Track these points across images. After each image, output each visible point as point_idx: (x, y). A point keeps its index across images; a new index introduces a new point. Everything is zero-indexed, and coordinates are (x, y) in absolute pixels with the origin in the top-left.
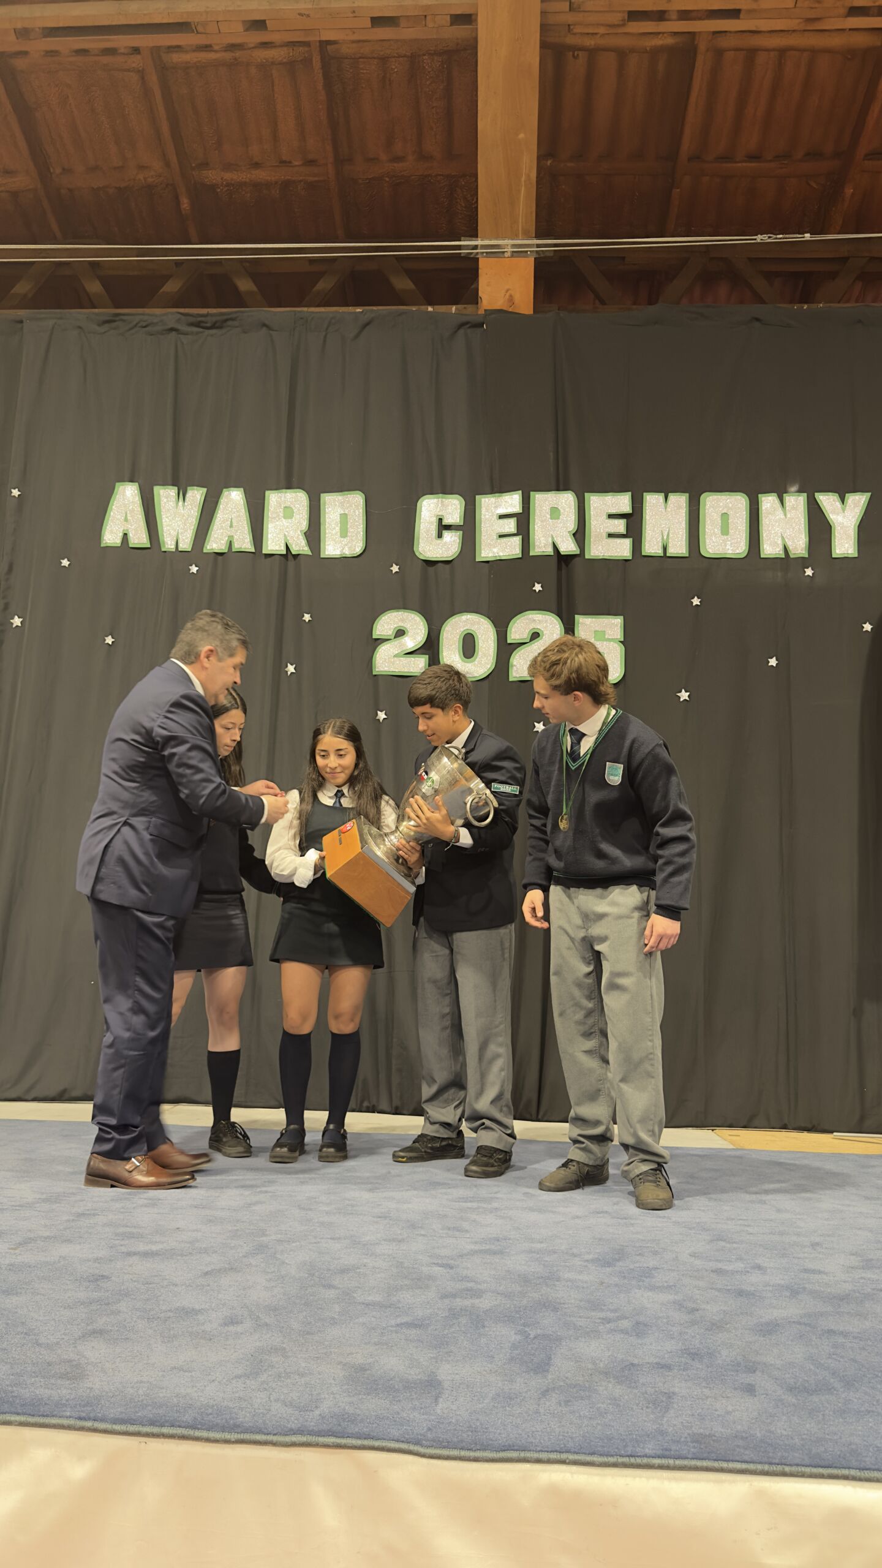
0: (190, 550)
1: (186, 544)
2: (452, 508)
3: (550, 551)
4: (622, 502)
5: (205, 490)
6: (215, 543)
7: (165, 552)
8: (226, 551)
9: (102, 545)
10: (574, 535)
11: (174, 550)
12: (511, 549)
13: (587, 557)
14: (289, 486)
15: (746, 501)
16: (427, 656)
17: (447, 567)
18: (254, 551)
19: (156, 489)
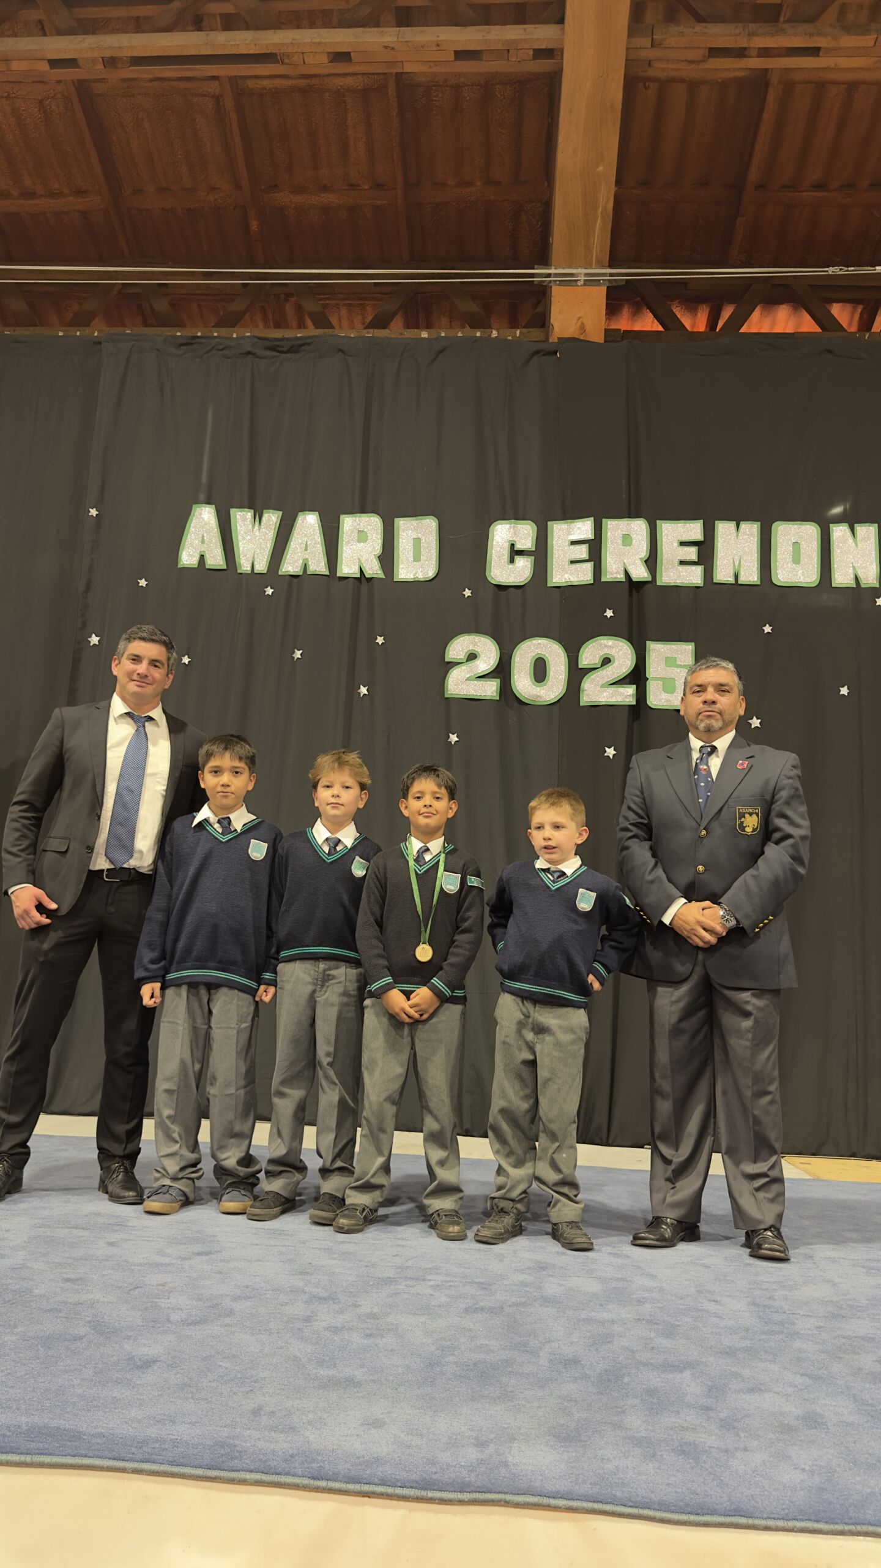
0: (265, 572)
1: (261, 567)
2: (524, 533)
3: (621, 577)
4: (694, 530)
5: (280, 513)
6: (290, 566)
7: (241, 574)
8: (301, 574)
9: (179, 566)
10: (646, 561)
11: (250, 572)
12: (583, 575)
13: (658, 584)
14: (363, 511)
15: (817, 529)
16: (499, 680)
17: (520, 591)
18: (327, 573)
19: (233, 511)
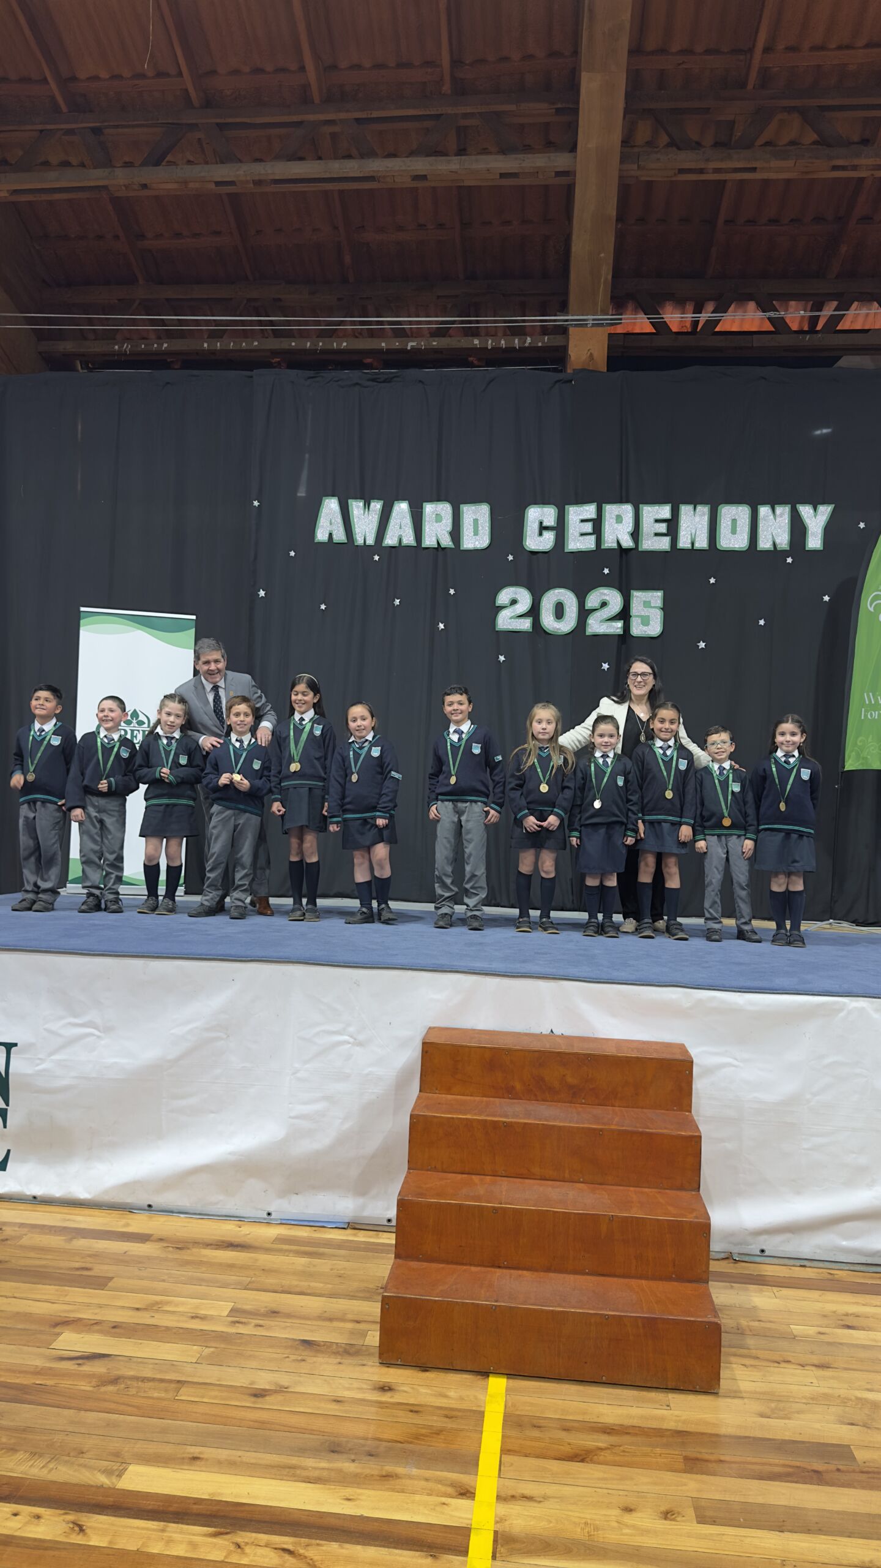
0: (373, 544)
1: (370, 541)
2: (548, 514)
3: (615, 545)
4: (665, 511)
5: (382, 502)
6: (390, 540)
7: (357, 546)
8: (397, 545)
9: (316, 541)
10: (632, 534)
11: (363, 545)
12: (589, 544)
13: (640, 550)
14: (438, 499)
15: (749, 511)
16: (532, 618)
17: (546, 555)
18: (415, 545)
19: (350, 502)
